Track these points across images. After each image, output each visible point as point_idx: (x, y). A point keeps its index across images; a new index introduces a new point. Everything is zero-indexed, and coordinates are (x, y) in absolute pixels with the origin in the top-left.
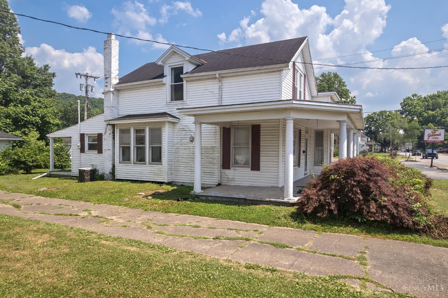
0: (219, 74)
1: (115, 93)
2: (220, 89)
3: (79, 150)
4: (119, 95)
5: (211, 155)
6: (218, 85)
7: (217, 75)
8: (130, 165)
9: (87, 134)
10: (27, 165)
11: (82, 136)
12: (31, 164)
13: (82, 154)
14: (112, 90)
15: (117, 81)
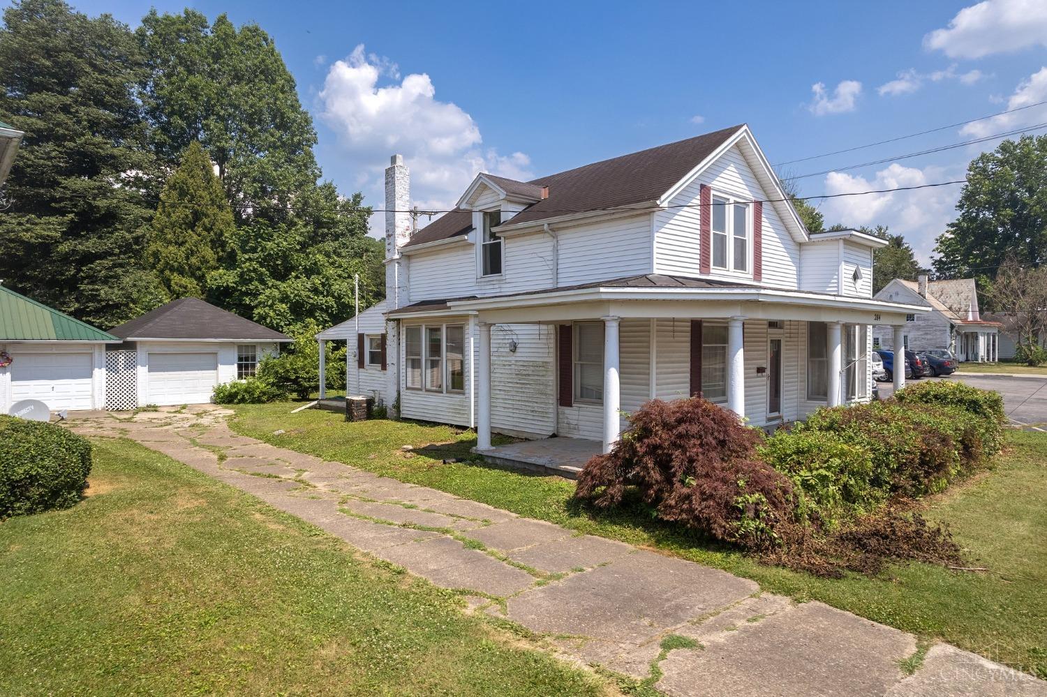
0: (549, 224)
1: (403, 262)
2: (556, 250)
3: (357, 363)
4: (411, 265)
5: (542, 378)
6: (552, 244)
7: (546, 227)
8: (420, 392)
9: (367, 335)
10: (301, 386)
11: (361, 338)
12: (306, 384)
13: (361, 370)
14: (397, 256)
15: (407, 240)
